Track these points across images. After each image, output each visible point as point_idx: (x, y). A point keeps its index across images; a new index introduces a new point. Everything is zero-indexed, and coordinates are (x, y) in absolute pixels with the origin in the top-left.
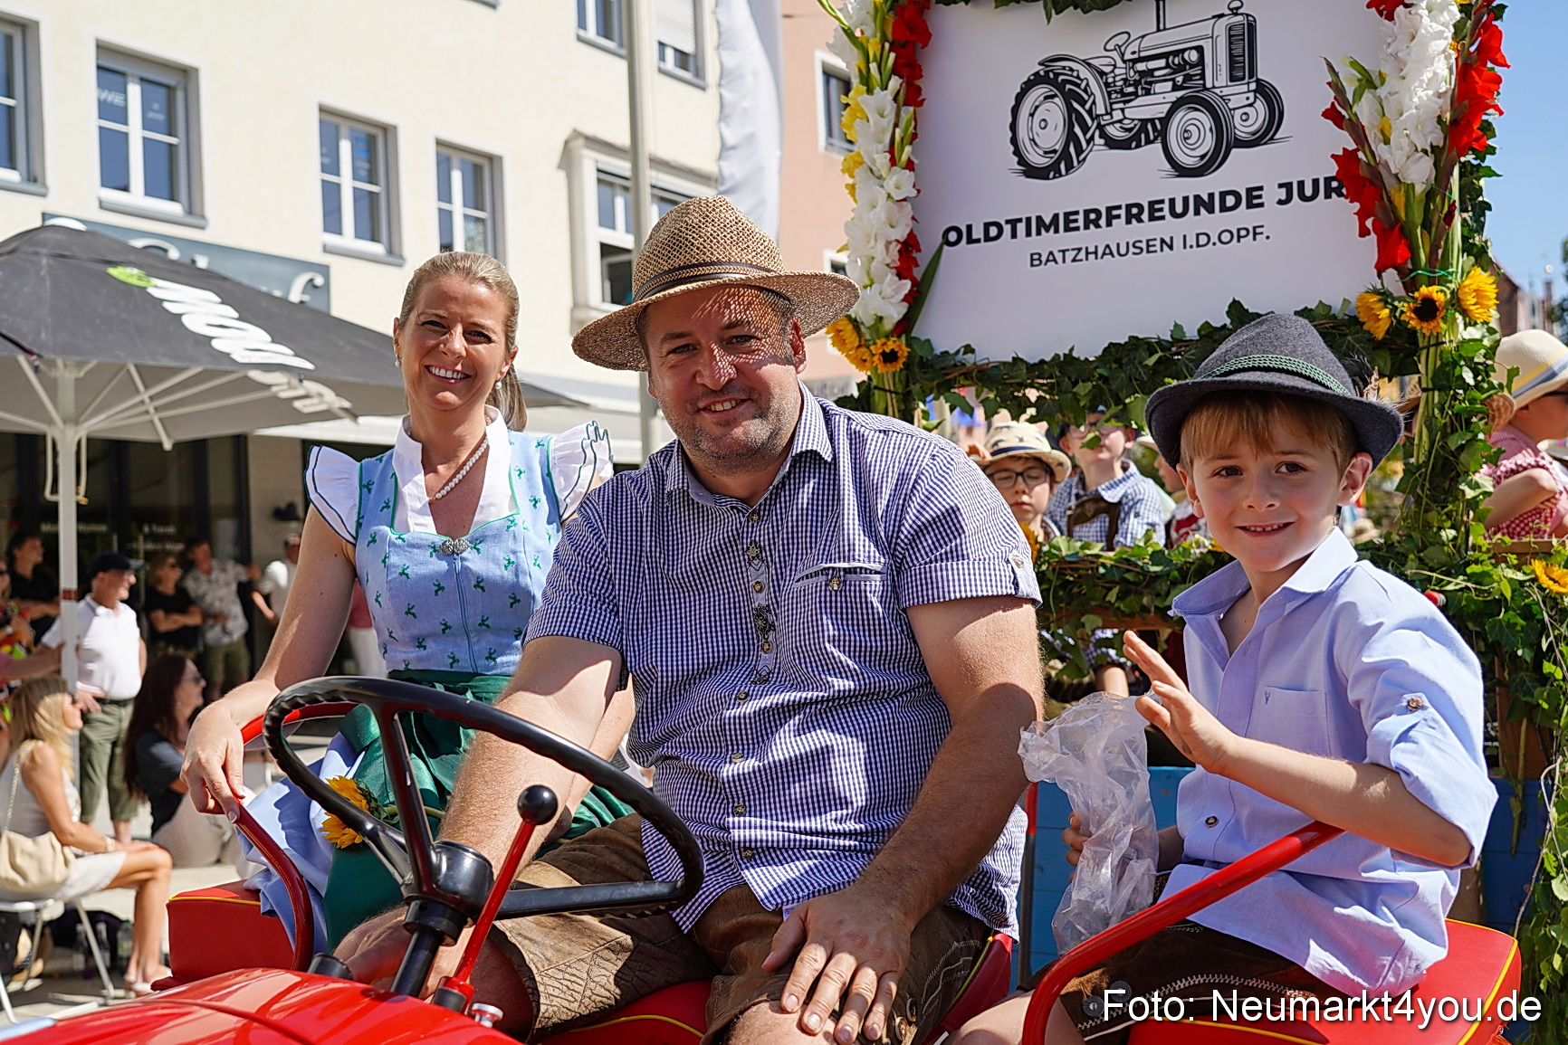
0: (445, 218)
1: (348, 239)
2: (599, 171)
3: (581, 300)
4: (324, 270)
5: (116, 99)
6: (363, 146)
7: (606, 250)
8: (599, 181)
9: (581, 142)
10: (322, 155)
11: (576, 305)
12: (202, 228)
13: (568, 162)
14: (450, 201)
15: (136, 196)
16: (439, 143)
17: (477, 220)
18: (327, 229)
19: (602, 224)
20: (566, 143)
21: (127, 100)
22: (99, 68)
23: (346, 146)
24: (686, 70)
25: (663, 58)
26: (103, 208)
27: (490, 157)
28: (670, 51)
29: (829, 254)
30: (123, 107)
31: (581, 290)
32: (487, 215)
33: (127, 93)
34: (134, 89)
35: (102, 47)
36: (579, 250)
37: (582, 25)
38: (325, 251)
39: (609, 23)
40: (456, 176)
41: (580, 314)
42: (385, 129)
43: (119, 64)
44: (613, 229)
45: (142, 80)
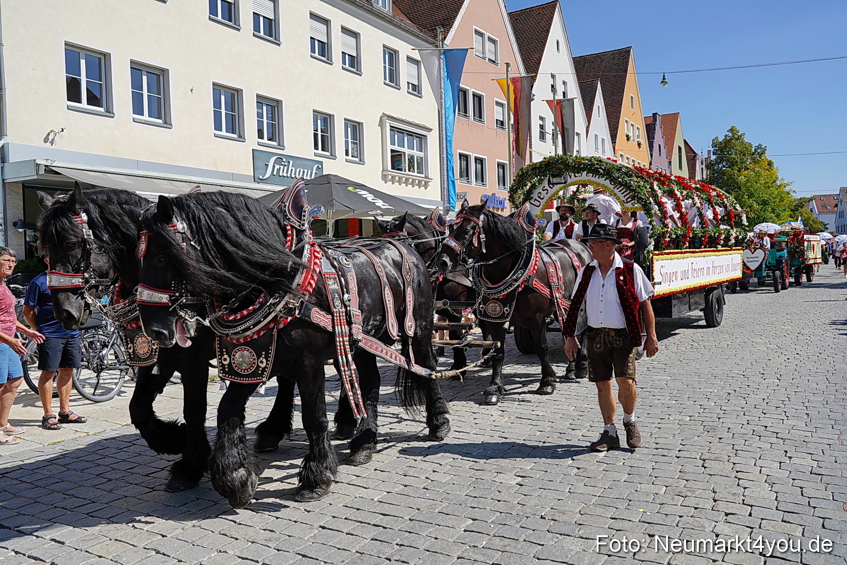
0: (347, 142)
1: (320, 151)
2: (391, 126)
3: (385, 169)
4: (321, 163)
5: (260, 111)
6: (323, 121)
7: (392, 151)
8: (391, 130)
9: (386, 117)
10: (313, 125)
11: (383, 170)
12: (283, 150)
13: (381, 124)
14: (348, 138)
15: (265, 141)
16: (345, 119)
17: (355, 143)
18: (315, 149)
19: (391, 144)
20: (381, 118)
21: (262, 111)
22: (257, 102)
23: (319, 122)
24: (415, 91)
25: (408, 88)
26: (258, 145)
27: (359, 123)
28: (410, 85)
29: (459, 151)
30: (262, 114)
31: (385, 166)
32: (358, 142)
33: (262, 109)
34: (265, 108)
35: (258, 96)
36: (385, 152)
37: (385, 79)
38: (315, 155)
39: (393, 77)
40: (349, 129)
41: (385, 173)
42: (330, 115)
43: (261, 100)
44: (395, 145)
45: (267, 105)
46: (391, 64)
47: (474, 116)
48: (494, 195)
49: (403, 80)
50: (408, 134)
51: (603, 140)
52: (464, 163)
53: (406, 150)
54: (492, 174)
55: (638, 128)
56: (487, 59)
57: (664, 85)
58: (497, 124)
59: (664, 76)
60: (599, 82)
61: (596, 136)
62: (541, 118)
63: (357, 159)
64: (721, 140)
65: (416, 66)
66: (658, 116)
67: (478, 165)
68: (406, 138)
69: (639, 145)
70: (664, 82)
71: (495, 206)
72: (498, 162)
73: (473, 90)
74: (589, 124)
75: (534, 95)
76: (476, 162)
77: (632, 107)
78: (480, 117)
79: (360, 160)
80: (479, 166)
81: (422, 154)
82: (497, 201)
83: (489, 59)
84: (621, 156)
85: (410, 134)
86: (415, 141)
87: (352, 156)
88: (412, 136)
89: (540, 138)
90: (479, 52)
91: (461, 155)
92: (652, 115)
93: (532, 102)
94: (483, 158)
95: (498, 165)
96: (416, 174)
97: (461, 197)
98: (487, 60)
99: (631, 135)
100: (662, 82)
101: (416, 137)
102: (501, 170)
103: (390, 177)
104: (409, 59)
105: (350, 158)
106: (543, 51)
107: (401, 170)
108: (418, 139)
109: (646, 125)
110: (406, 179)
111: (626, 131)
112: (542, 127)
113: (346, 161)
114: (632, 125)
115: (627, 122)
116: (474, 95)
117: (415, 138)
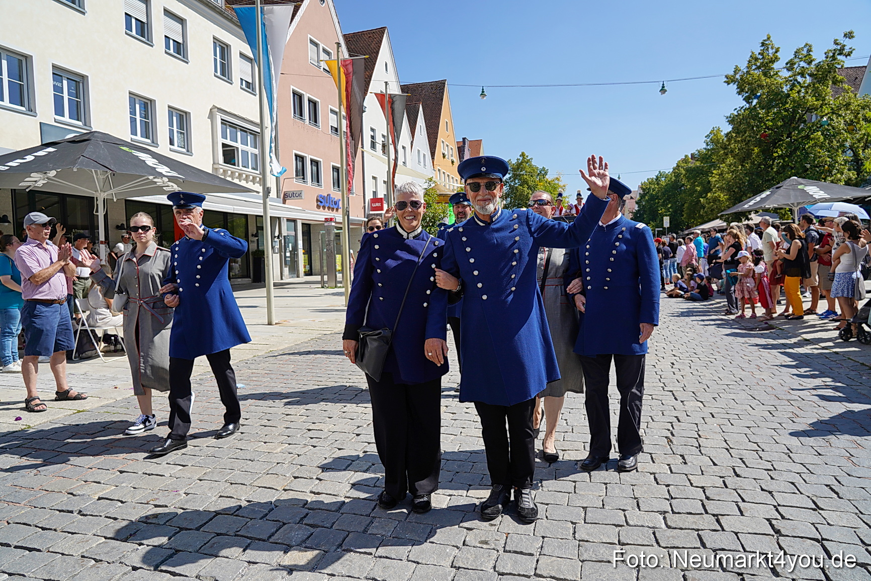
0: (171, 132)
1: (139, 137)
2: (222, 119)
3: (216, 162)
5: (59, 85)
6: (143, 106)
7: (224, 145)
8: (222, 123)
9: (216, 109)
10: (130, 108)
11: (214, 163)
13: (211, 116)
14: (173, 127)
15: (66, 119)
16: (169, 107)
17: (181, 133)
18: (132, 134)
20: (211, 109)
21: (62, 85)
22: (53, 74)
23: (137, 106)
24: (250, 88)
25: (242, 84)
26: (55, 122)
27: (186, 113)
28: (244, 82)
29: (295, 151)
30: (62, 88)
31: (216, 159)
32: (185, 132)
33: (62, 83)
34: (65, 82)
35: (54, 66)
36: (215, 145)
37: (216, 71)
38: (132, 140)
39: (224, 71)
40: (175, 118)
41: (216, 166)
42: (151, 101)
43: (59, 73)
44: (227, 139)
45: (68, 78)
46: (222, 57)
47: (310, 119)
48: (329, 195)
49: (236, 75)
50: (241, 130)
51: (424, 155)
52: (300, 164)
53: (238, 145)
54: (327, 176)
55: (452, 149)
56: (322, 68)
57: (483, 97)
58: (332, 129)
59: (483, 89)
60: (421, 105)
61: (419, 151)
62: (373, 130)
63: (184, 150)
64: (514, 162)
65: (250, 64)
66: (466, 140)
67: (313, 167)
68: (239, 134)
69: (453, 162)
70: (483, 94)
71: (331, 206)
72: (333, 166)
73: (308, 95)
74: (413, 140)
75: (366, 107)
76: (311, 164)
77: (447, 130)
78: (316, 121)
79: (188, 151)
80: (315, 168)
81: (256, 151)
82: (332, 201)
83: (324, 69)
84: (439, 170)
85: (244, 130)
86: (249, 137)
87: (178, 146)
88: (246, 132)
89: (371, 147)
90: (314, 61)
91: (296, 156)
92: (462, 140)
93: (364, 114)
94: (318, 161)
95: (333, 168)
96: (250, 170)
97: (297, 195)
98: (322, 70)
99: (446, 153)
100: (481, 94)
101: (251, 133)
102: (336, 174)
103: (221, 170)
104: (242, 55)
105: (175, 147)
106: (373, 70)
107: (234, 165)
108: (252, 136)
109: (458, 148)
110: (239, 174)
111: (442, 150)
112: (373, 137)
113: (170, 150)
114: (447, 146)
115: (443, 142)
116: (310, 101)
117: (248, 134)
